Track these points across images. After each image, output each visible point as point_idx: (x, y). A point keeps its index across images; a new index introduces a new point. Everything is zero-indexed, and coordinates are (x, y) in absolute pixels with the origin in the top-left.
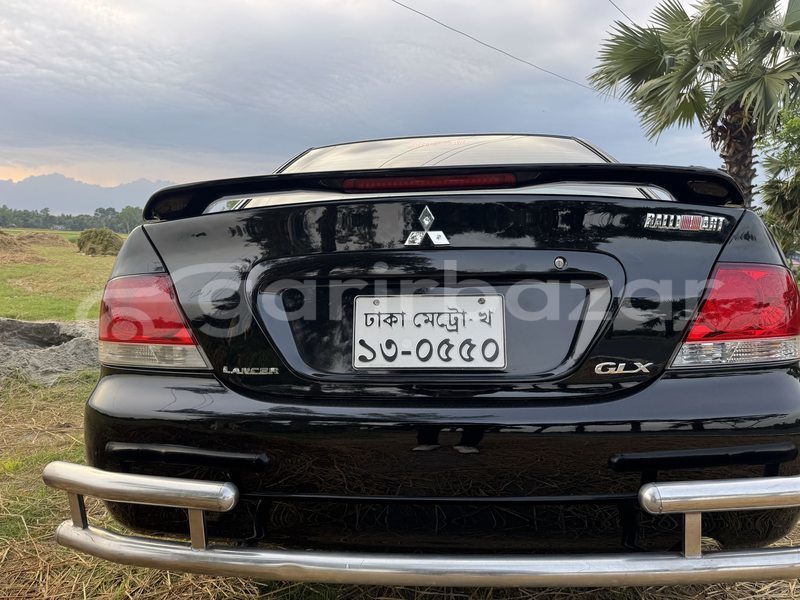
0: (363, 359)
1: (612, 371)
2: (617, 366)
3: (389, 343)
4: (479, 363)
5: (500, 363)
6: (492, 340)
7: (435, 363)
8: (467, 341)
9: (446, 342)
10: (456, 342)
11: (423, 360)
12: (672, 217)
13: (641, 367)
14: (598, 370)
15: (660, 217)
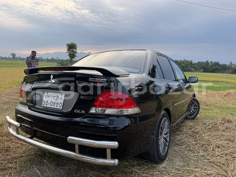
0: (43, 104)
1: (77, 112)
2: (78, 111)
3: (47, 102)
4: (58, 107)
5: (61, 108)
6: (61, 103)
7: (52, 107)
8: (58, 103)
9: (55, 102)
10: (56, 103)
11: (51, 106)
12: (95, 79)
13: (83, 112)
14: (75, 111)
15: (92, 78)
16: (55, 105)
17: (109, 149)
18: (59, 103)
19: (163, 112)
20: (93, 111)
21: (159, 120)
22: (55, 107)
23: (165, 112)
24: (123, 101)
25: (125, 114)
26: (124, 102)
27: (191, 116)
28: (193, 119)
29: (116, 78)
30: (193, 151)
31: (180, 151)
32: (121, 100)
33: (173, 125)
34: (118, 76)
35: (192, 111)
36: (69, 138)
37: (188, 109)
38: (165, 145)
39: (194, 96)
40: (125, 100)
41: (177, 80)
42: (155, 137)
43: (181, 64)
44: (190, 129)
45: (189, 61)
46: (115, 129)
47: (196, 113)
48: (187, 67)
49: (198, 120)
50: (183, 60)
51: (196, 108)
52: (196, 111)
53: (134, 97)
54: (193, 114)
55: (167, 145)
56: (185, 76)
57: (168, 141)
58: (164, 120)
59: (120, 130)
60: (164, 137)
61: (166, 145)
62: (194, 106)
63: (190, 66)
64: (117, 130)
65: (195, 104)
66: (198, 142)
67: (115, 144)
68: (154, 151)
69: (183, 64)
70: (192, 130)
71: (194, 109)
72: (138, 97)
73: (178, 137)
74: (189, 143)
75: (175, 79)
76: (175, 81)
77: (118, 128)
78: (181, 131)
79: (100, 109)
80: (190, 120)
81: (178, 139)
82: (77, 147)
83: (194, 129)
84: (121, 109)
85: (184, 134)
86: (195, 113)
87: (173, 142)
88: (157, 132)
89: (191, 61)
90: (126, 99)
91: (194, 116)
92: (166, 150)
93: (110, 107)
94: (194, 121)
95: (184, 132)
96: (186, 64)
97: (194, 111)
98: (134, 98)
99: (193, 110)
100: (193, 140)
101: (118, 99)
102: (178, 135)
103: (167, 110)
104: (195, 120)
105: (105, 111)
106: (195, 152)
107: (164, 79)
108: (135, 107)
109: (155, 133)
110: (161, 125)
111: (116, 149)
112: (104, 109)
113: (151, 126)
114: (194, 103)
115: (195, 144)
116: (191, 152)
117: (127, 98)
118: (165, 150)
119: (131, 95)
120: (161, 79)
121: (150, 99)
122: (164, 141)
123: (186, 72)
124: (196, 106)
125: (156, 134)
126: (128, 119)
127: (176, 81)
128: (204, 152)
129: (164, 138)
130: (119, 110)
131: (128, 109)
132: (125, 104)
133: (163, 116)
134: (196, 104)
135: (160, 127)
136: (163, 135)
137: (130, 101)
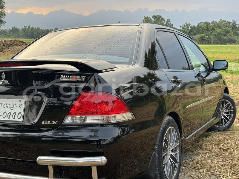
1: (46, 123)
2: (48, 122)
4: (17, 119)
5: (21, 120)
6: (20, 113)
7: (7, 119)
8: (15, 113)
9: (10, 113)
10: (12, 113)
11: (4, 118)
12: (68, 76)
13: (55, 123)
14: (43, 123)
15: (64, 76)
16: (11, 116)
17: (95, 166)
18: (17, 113)
19: (167, 118)
20: (68, 120)
21: (161, 129)
22: (12, 119)
23: (171, 118)
24: (109, 104)
25: (113, 121)
26: (110, 106)
27: (223, 125)
28: (225, 130)
29: (99, 74)
30: (217, 175)
31: (198, 176)
32: (107, 103)
33: (187, 138)
34: (100, 72)
35: (223, 117)
36: (39, 159)
37: (217, 114)
38: (173, 167)
39: (226, 90)
40: (112, 104)
41: (190, 68)
42: (156, 154)
43: (214, 30)
44: (218, 145)
45: (230, 23)
46: (100, 143)
47: (230, 120)
48: (226, 35)
49: (233, 132)
50: (218, 21)
51: (230, 111)
52: (230, 116)
53: (125, 98)
54: (226, 123)
55: (177, 167)
56: (207, 60)
57: (178, 161)
58: (170, 129)
59: (107, 144)
60: (171, 155)
61: (175, 167)
62: (226, 108)
63: (231, 33)
64: (103, 145)
65: (227, 104)
66: (227, 162)
67: (102, 160)
68: (155, 173)
69: (217, 29)
70: (221, 146)
71: (228, 113)
72: (130, 99)
73: (197, 158)
74: (212, 165)
75: (187, 67)
76: (187, 69)
77: (104, 140)
78: (202, 149)
79: (78, 117)
80: (221, 132)
81: (197, 160)
82: (51, 169)
83: (223, 144)
84: (108, 116)
85: (208, 152)
86: (228, 120)
87: (190, 166)
88: (159, 146)
89: (234, 23)
90: (114, 102)
91: (226, 125)
92: (175, 174)
93: (93, 114)
94: (226, 133)
95: (207, 150)
96: (224, 28)
97: (228, 116)
98: (125, 100)
99: (225, 115)
100: (219, 160)
101: (102, 102)
102: (198, 155)
103: (174, 115)
104: (229, 131)
105: (85, 120)
106: (220, 177)
107: (169, 68)
108: (126, 112)
109: (156, 148)
110: (165, 137)
111: (103, 166)
112: (84, 117)
113: (151, 140)
114: (227, 102)
115: (222, 166)
116: (215, 177)
117: (114, 100)
118: (173, 174)
119: (119, 96)
120: (163, 70)
121: (150, 100)
122: (172, 160)
123: (226, 44)
124: (231, 108)
125: (158, 149)
126: (118, 128)
127: (190, 70)
128: (234, 175)
129: (172, 157)
130: (105, 116)
131: (116, 115)
132: (112, 109)
133: (168, 124)
134: (229, 105)
135: (163, 139)
136: (170, 152)
137: (119, 105)
